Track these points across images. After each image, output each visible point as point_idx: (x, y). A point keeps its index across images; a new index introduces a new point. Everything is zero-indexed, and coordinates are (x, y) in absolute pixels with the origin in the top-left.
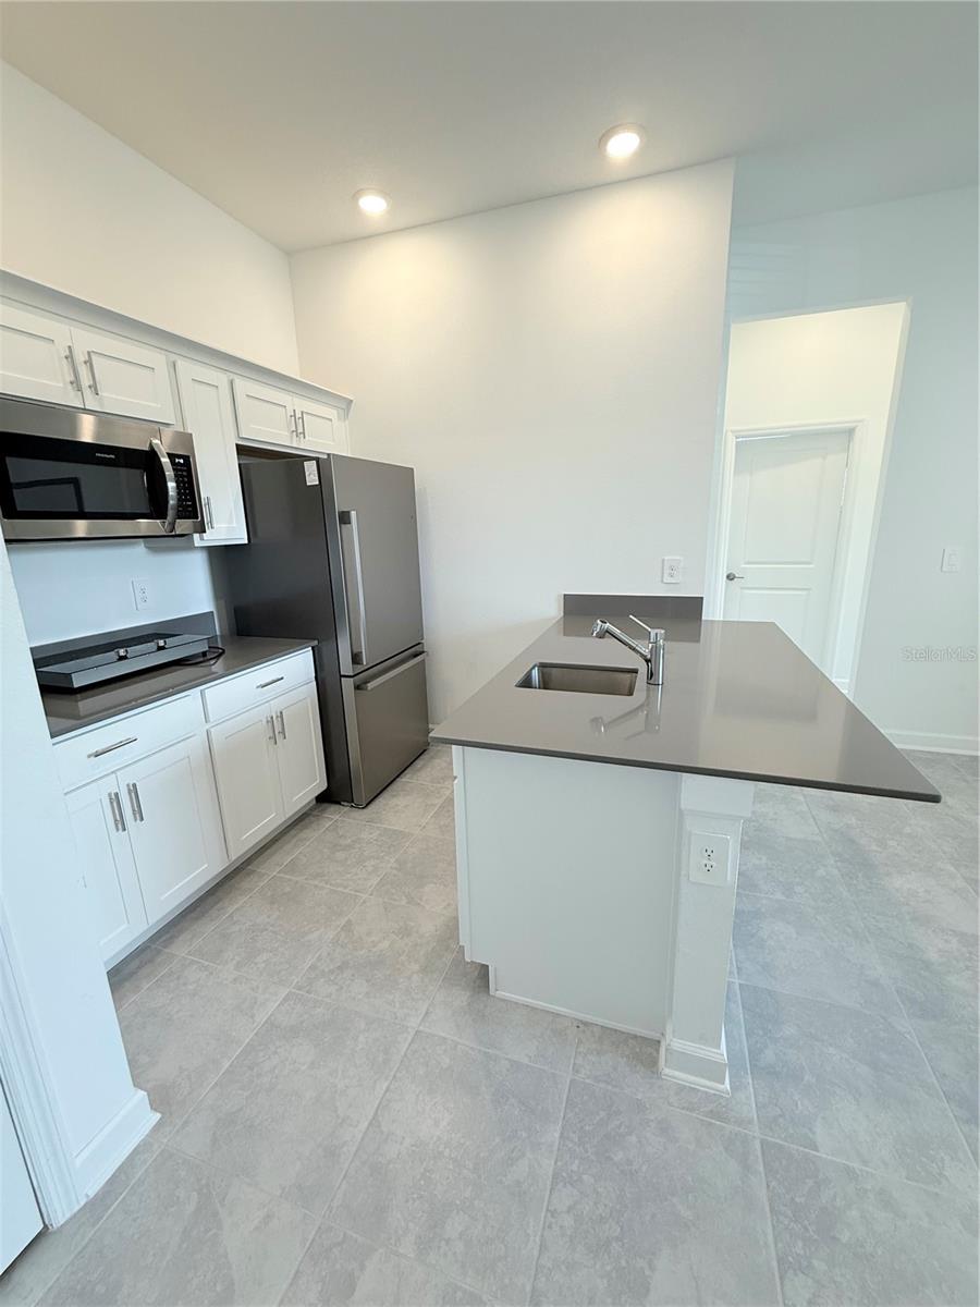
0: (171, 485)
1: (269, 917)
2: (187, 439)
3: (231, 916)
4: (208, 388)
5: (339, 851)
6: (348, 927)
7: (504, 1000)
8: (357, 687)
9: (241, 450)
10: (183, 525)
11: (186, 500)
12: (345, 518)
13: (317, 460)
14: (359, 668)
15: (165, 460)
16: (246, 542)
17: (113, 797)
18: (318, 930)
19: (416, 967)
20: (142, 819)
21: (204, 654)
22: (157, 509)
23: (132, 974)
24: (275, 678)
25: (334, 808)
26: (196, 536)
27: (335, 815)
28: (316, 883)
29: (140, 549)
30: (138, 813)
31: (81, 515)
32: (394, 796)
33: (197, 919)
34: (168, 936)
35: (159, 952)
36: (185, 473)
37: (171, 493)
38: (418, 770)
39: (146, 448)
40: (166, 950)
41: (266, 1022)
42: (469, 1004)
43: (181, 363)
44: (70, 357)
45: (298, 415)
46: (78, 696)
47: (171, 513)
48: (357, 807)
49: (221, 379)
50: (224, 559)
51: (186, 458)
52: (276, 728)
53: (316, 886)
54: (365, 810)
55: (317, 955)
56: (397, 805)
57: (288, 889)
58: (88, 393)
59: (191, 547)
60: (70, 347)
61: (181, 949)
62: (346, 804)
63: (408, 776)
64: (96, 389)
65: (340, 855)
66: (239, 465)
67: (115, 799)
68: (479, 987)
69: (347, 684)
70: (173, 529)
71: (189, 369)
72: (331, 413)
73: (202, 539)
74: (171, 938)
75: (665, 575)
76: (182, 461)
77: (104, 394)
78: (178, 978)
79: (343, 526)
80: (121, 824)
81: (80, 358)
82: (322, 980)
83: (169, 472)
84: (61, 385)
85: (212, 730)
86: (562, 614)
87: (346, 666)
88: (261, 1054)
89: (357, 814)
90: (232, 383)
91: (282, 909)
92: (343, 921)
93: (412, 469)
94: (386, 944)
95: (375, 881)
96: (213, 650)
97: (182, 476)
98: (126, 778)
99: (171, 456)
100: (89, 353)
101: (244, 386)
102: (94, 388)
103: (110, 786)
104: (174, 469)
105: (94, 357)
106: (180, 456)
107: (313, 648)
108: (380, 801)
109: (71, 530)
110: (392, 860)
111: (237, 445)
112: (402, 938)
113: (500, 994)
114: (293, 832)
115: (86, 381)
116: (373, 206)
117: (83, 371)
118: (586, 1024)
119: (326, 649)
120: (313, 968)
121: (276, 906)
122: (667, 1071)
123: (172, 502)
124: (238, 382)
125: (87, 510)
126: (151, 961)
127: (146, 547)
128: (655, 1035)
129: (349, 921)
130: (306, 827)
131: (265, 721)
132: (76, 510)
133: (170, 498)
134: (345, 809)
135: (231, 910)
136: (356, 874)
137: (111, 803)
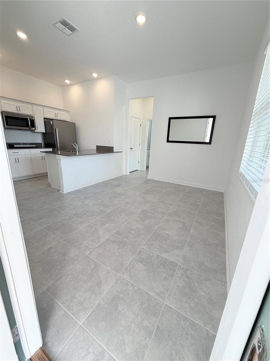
0: (30, 123)
2: (34, 117)
4: (39, 110)
9: (44, 118)
10: (32, 129)
11: (33, 125)
16: (45, 132)
21: (35, 147)
26: (35, 130)
39: (26, 118)
43: (34, 106)
45: (56, 114)
47: (29, 127)
52: (43, 158)
64: (20, 110)
66: (44, 121)
72: (65, 113)
75: (109, 143)
76: (32, 120)
84: (15, 110)
85: (31, 155)
90: (43, 109)
93: (75, 123)
101: (46, 109)
105: (20, 107)
107: (52, 149)
137: (15, 159)
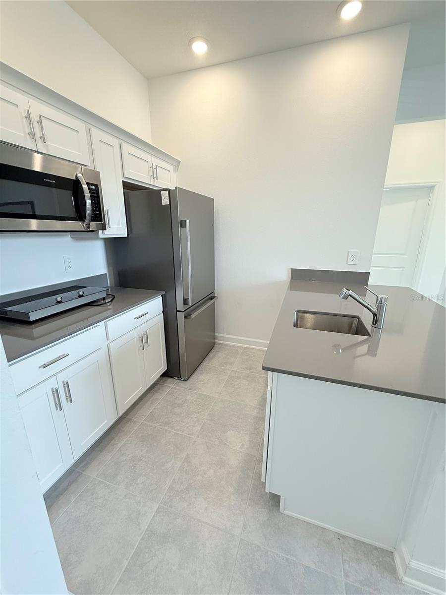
0: (88, 202)
1: (142, 451)
2: (97, 175)
3: (120, 450)
4: (108, 147)
5: (176, 407)
6: (187, 459)
7: (289, 517)
8: (186, 317)
9: (125, 184)
10: (93, 225)
11: (96, 211)
12: (183, 224)
13: (169, 190)
14: (187, 307)
15: (85, 187)
16: (127, 236)
17: (54, 390)
18: (171, 461)
19: (231, 490)
20: (71, 402)
21: (104, 299)
22: (80, 216)
23: (66, 489)
24: (143, 313)
25: (170, 380)
26: (100, 232)
27: (172, 384)
28: (166, 428)
29: (68, 238)
30: (69, 398)
31: (34, 217)
32: (201, 374)
33: (101, 451)
34: (85, 462)
35: (80, 474)
36: (95, 195)
37: (88, 207)
38: (212, 358)
39: (74, 178)
40: (84, 473)
41: (147, 529)
42: (268, 519)
43: (93, 130)
44: (28, 117)
45: (155, 167)
46: (33, 325)
47: (87, 218)
48: (183, 380)
49: (115, 142)
50: (114, 245)
51: (96, 186)
52: (144, 341)
53: (166, 430)
54: (187, 382)
55: (173, 478)
56: (204, 380)
57: (151, 432)
58: (39, 141)
59: (97, 238)
60: (28, 111)
61: (93, 472)
62: (176, 378)
63: (206, 362)
64: (44, 140)
65: (177, 410)
66: (124, 192)
67: (56, 392)
68: (272, 506)
69: (180, 316)
70: (88, 227)
71: (98, 134)
72: (170, 168)
73: (103, 234)
74: (87, 464)
75: (349, 260)
76: (94, 187)
77: (49, 144)
78: (92, 494)
79: (182, 228)
80: (59, 406)
81: (35, 118)
82: (178, 498)
83: (87, 194)
84: (23, 135)
85: (111, 344)
86: (290, 279)
87: (180, 306)
88: (147, 555)
89: (183, 384)
90: (120, 145)
91: (148, 445)
92: (184, 455)
93: (213, 199)
94: (211, 472)
95: (198, 428)
96: (108, 296)
97: (94, 196)
98: (62, 378)
99: (88, 184)
100: (40, 116)
101: (127, 148)
102: (43, 138)
103: (52, 384)
104: (90, 192)
105: (43, 120)
106: (93, 185)
107: (162, 296)
108: (195, 376)
109: (28, 225)
110: (206, 414)
111: (123, 181)
112: (220, 468)
113: (287, 512)
114: (149, 395)
115: (38, 134)
116: (200, 48)
117: (37, 127)
118: (344, 537)
119: (170, 296)
120: (171, 488)
121: (145, 443)
122: (406, 579)
123: (88, 212)
124: (124, 145)
125: (37, 213)
126: (75, 481)
127: (71, 237)
128: (390, 549)
129: (188, 455)
130: (156, 392)
131: (138, 337)
132: (31, 213)
133: (87, 209)
134: (176, 381)
135: (120, 445)
136: (188, 423)
137: (53, 394)
